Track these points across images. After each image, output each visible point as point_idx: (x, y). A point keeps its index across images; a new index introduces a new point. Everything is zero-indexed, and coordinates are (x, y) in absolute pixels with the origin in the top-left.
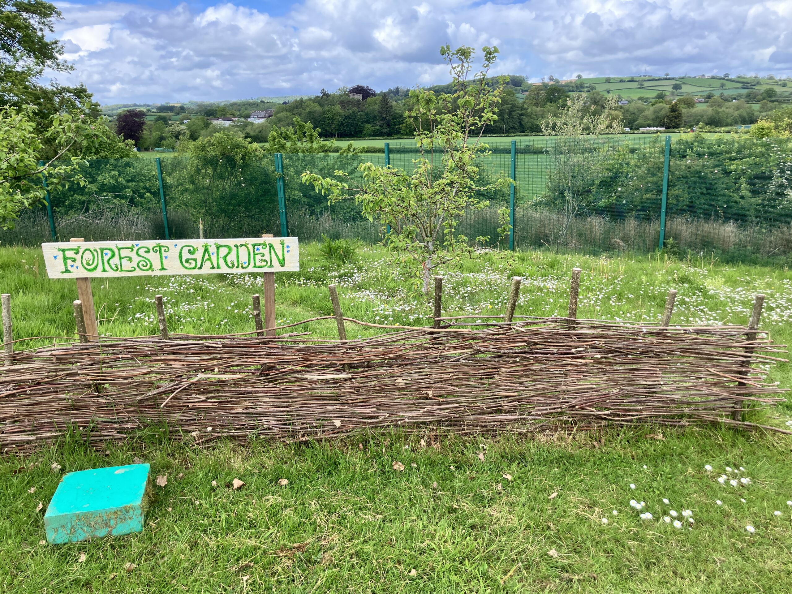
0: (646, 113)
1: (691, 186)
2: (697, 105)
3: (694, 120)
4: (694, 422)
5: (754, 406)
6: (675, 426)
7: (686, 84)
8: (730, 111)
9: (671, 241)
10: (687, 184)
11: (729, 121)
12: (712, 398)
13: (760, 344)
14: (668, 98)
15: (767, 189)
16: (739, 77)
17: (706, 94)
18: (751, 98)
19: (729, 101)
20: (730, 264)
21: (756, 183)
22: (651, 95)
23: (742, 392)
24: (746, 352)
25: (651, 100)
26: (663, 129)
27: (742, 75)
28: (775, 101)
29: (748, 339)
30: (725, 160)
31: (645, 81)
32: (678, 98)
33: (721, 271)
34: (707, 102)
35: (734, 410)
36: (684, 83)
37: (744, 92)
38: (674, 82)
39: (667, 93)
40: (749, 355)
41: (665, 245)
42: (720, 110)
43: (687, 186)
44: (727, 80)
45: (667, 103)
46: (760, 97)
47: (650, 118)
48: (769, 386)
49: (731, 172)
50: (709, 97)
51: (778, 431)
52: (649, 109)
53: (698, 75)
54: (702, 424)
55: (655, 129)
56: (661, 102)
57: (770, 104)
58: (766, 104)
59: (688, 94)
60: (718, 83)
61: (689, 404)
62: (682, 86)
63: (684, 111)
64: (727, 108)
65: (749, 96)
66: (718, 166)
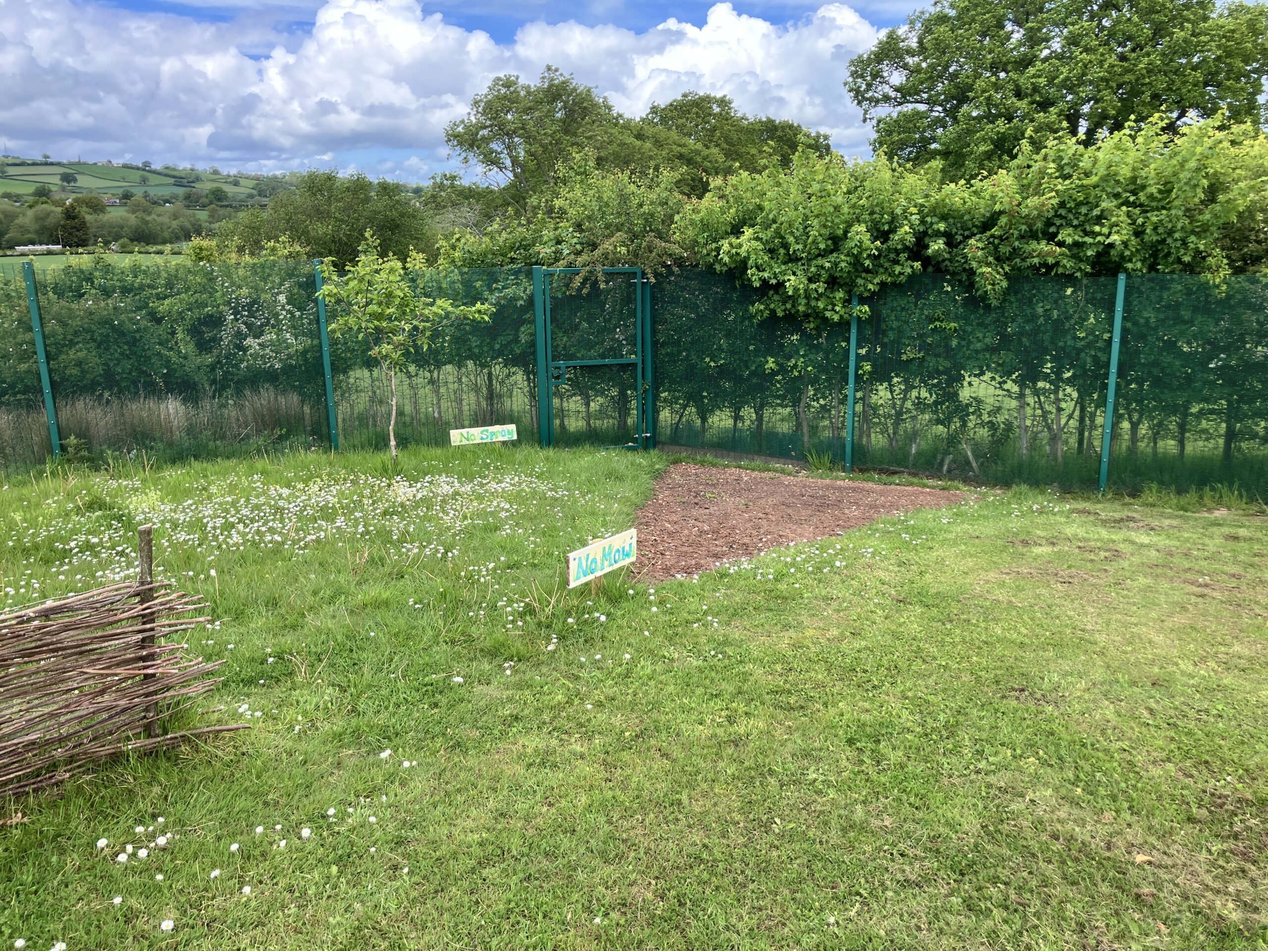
0: (20, 220)
1: (102, 344)
2: (108, 209)
3: (110, 233)
4: (79, 767)
5: (178, 703)
6: (43, 789)
7: (83, 174)
8: (165, 219)
9: (72, 440)
10: (95, 340)
11: (166, 235)
12: (105, 716)
13: (161, 604)
14: (56, 197)
15: (221, 339)
16: (167, 168)
17: (120, 192)
18: (191, 201)
19: (160, 205)
20: (178, 464)
21: (204, 333)
22: (26, 189)
23: (152, 689)
24: (144, 623)
25: (26, 198)
26: (58, 248)
27: (171, 165)
28: (227, 206)
29: (142, 602)
30: (149, 298)
31: (8, 165)
32: (74, 196)
33: (164, 478)
34: (125, 204)
35: (145, 721)
36: (79, 173)
37: (180, 191)
38: (62, 170)
39: (54, 188)
40: (148, 626)
41: (63, 448)
42: (148, 218)
43: (92, 345)
44: (149, 171)
45: (57, 203)
46: (204, 200)
47: (31, 230)
48: (190, 666)
49: (163, 318)
50: (127, 196)
51: (222, 731)
52: (24, 215)
53: (102, 161)
54: (95, 764)
55: (45, 247)
56: (46, 203)
57: (221, 212)
58: (213, 211)
59: (91, 190)
60: (137, 176)
61: (61, 740)
62: (78, 177)
63: (88, 218)
64: (159, 215)
65: (188, 197)
66: (139, 309)
